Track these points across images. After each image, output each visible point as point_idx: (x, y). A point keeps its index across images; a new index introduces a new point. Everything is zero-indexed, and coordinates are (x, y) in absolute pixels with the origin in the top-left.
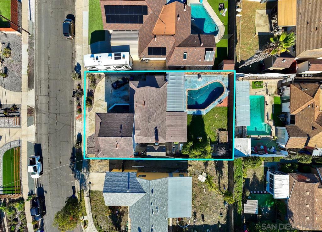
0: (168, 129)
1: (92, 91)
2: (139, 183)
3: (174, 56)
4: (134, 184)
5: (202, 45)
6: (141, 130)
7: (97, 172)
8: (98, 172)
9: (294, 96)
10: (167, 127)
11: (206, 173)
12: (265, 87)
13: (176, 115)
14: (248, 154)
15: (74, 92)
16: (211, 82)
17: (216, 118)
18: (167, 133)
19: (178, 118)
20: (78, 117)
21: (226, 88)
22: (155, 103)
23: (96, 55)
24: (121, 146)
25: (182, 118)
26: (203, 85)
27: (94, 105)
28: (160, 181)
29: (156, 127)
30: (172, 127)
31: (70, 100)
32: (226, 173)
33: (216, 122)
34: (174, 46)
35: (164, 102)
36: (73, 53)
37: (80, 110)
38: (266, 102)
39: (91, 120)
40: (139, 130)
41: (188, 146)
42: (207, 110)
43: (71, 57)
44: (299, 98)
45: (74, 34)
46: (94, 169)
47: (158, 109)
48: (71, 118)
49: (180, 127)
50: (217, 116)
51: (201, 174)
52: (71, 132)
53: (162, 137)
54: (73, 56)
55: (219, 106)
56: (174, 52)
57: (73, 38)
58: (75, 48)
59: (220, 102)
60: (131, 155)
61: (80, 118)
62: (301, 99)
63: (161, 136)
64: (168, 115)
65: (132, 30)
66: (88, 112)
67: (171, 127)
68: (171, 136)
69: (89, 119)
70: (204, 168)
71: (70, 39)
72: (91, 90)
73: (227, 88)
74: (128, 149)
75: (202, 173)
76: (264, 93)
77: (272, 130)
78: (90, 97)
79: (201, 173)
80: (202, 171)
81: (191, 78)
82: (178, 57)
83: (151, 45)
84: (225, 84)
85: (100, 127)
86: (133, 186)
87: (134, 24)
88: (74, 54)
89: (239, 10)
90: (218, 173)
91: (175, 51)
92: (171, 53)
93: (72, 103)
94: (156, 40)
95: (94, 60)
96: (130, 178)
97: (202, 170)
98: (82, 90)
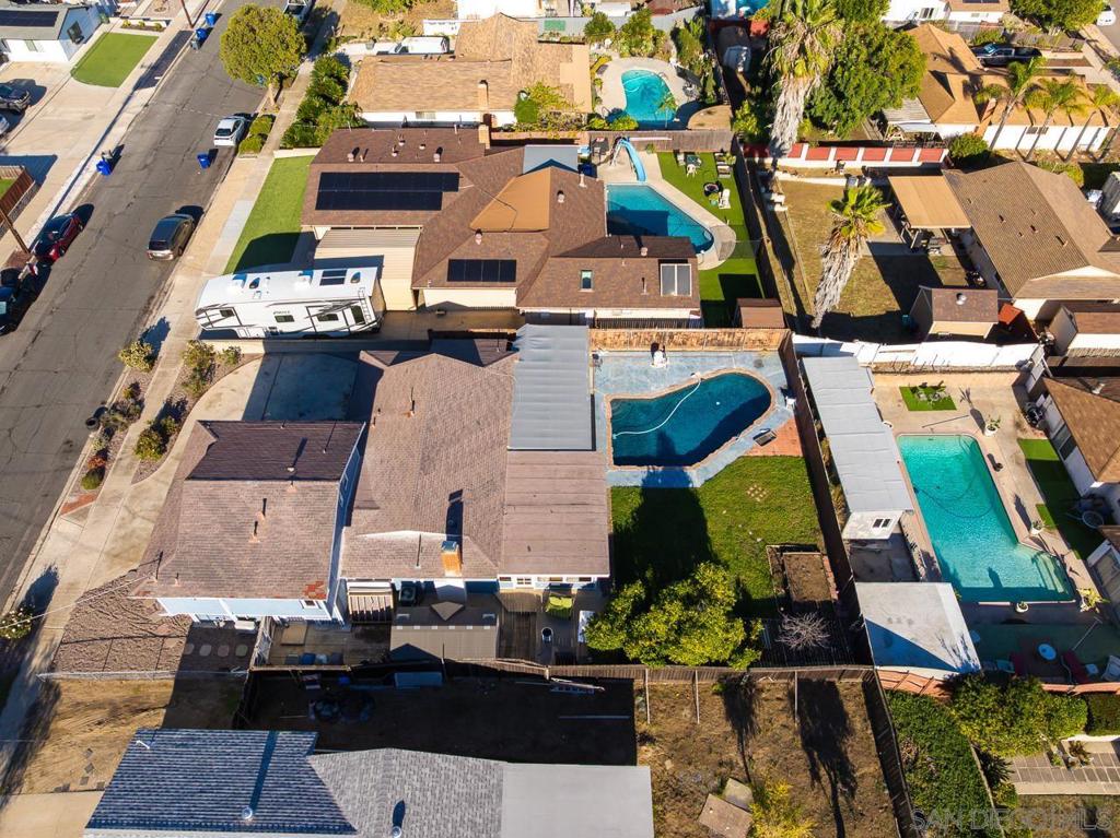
0: (513, 518)
1: (183, 403)
2: (320, 782)
3: (547, 283)
4: (289, 786)
5: (644, 252)
6: (378, 508)
7: (58, 790)
8: (65, 789)
9: (1077, 415)
10: (511, 510)
11: (748, 780)
12: (965, 402)
13: (552, 461)
14: (965, 657)
15: (100, 412)
16: (709, 372)
17: (758, 500)
18: (506, 533)
19: (563, 474)
20: (71, 506)
21: (779, 392)
22: (460, 410)
23: (251, 277)
24: (279, 528)
25: (581, 473)
26: (675, 383)
27: (171, 454)
28: (453, 767)
29: (460, 493)
30: (532, 510)
31: (70, 438)
32: (870, 781)
33: (761, 516)
34: (547, 254)
35: (500, 414)
36: (152, 297)
37: (97, 474)
38: (991, 457)
39: (134, 516)
40: (371, 509)
41: (622, 605)
42: (705, 468)
43: (142, 305)
44: (1099, 420)
45: (183, 248)
46: (50, 769)
47: (471, 433)
48: (38, 510)
49: (571, 510)
50: (761, 492)
51: (719, 791)
52: (9, 568)
53: (481, 547)
54: (149, 304)
55: (759, 454)
56: (544, 270)
57: (175, 258)
58: (168, 282)
59: (763, 439)
60: (313, 581)
61: (83, 507)
62: (1105, 423)
63: (474, 539)
64: (515, 464)
65: (397, 226)
66: (133, 483)
67: (526, 509)
68: (529, 549)
69: (123, 513)
70: (733, 753)
71: (162, 260)
72: (178, 403)
73: (782, 390)
74: (307, 542)
75: (723, 784)
76: (970, 426)
77: (1071, 575)
78: (170, 422)
79: (716, 782)
80: (723, 769)
81: (623, 360)
82: (561, 285)
83: (464, 253)
84: (773, 376)
85: (207, 454)
86: (282, 796)
87: (409, 212)
88: (155, 300)
89: (775, 197)
90: (823, 772)
91: (546, 268)
92: (535, 274)
93: (72, 448)
94: (478, 242)
95: (243, 285)
96: (274, 759)
97: (721, 764)
98: (141, 403)
